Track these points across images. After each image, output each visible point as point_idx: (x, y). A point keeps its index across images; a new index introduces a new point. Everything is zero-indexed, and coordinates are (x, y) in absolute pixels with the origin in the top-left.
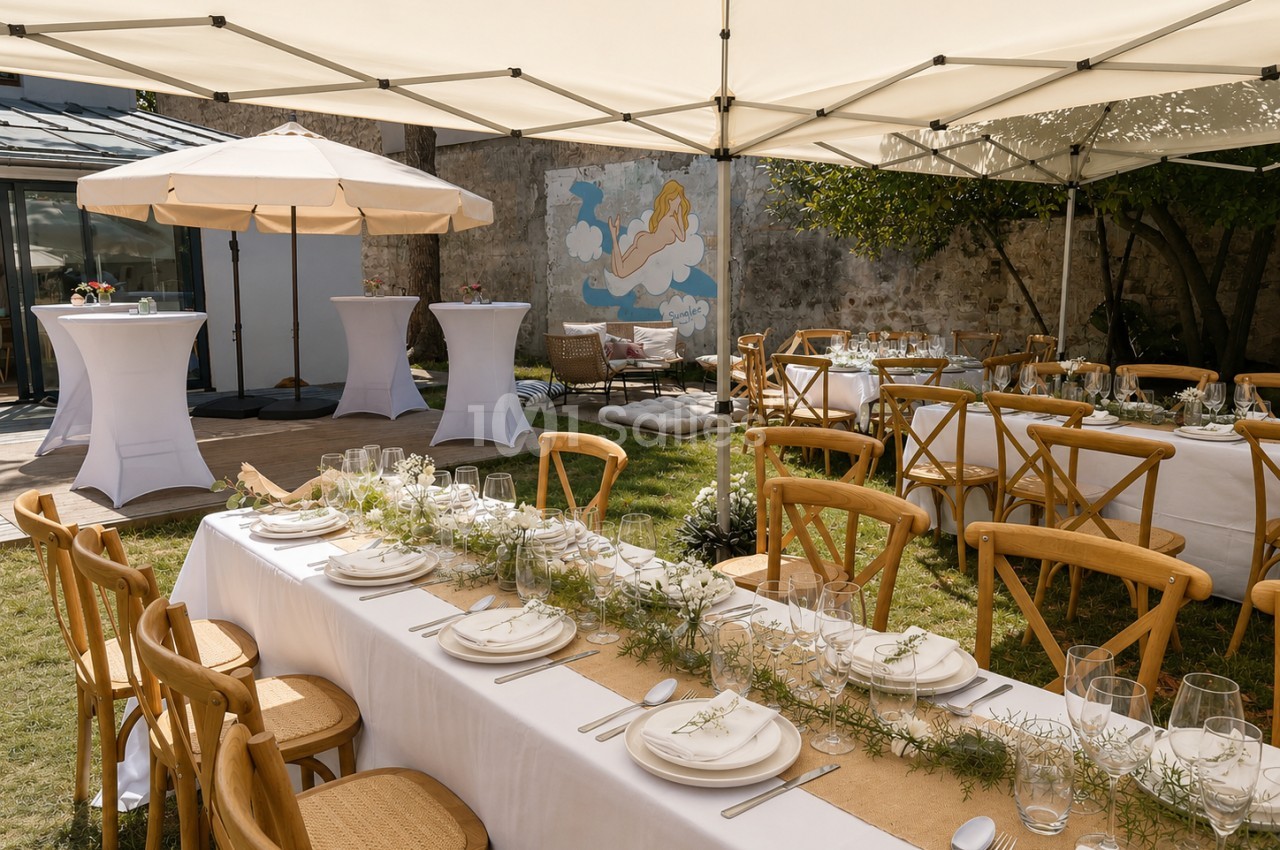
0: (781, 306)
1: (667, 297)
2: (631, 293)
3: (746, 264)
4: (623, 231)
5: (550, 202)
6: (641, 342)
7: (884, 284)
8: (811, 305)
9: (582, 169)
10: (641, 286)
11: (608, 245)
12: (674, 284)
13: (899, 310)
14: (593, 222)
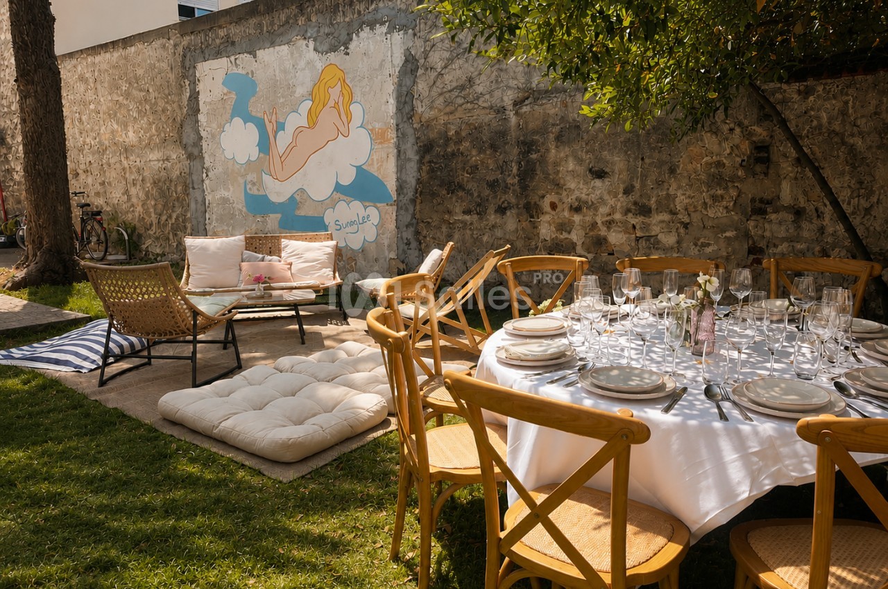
0: (464, 213)
1: (332, 203)
2: (292, 198)
3: (421, 162)
4: (281, 127)
5: (202, 98)
6: (289, 260)
7: (598, 183)
8: (502, 210)
9: (233, 58)
10: (302, 190)
11: (265, 145)
12: (338, 188)
13: (618, 216)
14: (247, 118)
